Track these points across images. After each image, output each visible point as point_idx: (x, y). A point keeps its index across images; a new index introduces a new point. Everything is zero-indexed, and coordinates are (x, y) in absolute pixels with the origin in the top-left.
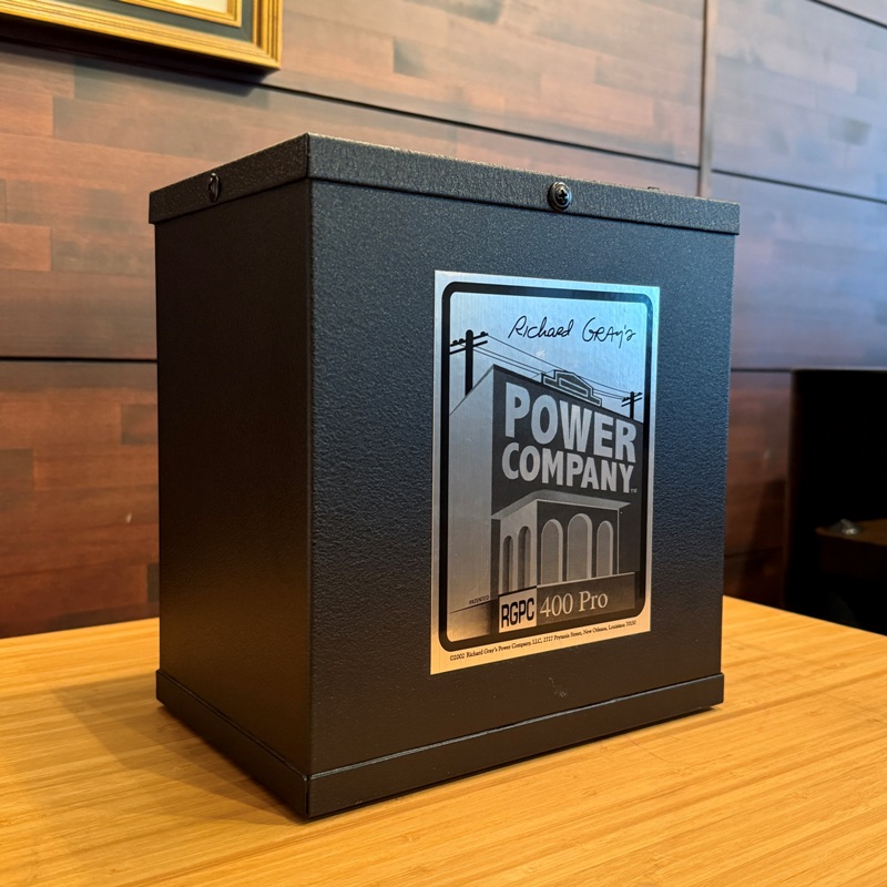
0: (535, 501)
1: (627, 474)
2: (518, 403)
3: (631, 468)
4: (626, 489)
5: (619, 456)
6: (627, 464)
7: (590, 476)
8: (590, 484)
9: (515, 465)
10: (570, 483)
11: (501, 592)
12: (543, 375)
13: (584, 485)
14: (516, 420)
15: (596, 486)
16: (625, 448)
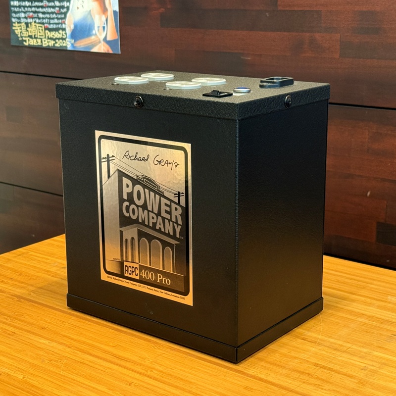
0: (137, 228)
1: (178, 229)
2: (128, 186)
3: (180, 227)
4: (178, 236)
5: (174, 219)
6: (178, 225)
7: (160, 224)
8: (160, 228)
9: (128, 211)
10: (151, 225)
11: (124, 260)
12: (137, 176)
13: (157, 228)
14: (127, 193)
15: (163, 230)
16: (176, 217)
